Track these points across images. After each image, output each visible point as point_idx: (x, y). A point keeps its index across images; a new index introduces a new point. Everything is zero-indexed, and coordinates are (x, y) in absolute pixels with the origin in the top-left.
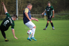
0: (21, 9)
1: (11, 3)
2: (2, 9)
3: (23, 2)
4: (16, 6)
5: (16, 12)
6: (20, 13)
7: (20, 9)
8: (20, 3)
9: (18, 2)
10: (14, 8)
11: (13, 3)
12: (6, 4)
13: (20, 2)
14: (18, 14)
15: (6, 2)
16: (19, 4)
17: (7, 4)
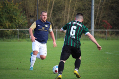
0: (100, 20)
1: (83, 10)
2: (67, 19)
3: (103, 7)
4: (90, 14)
5: (91, 24)
6: (98, 27)
7: (98, 20)
8: (98, 9)
9: (95, 7)
10: (87, 18)
11: (85, 10)
12: (74, 12)
13: (97, 7)
14: (95, 29)
15: (73, 8)
16: (96, 11)
17: (76, 11)
